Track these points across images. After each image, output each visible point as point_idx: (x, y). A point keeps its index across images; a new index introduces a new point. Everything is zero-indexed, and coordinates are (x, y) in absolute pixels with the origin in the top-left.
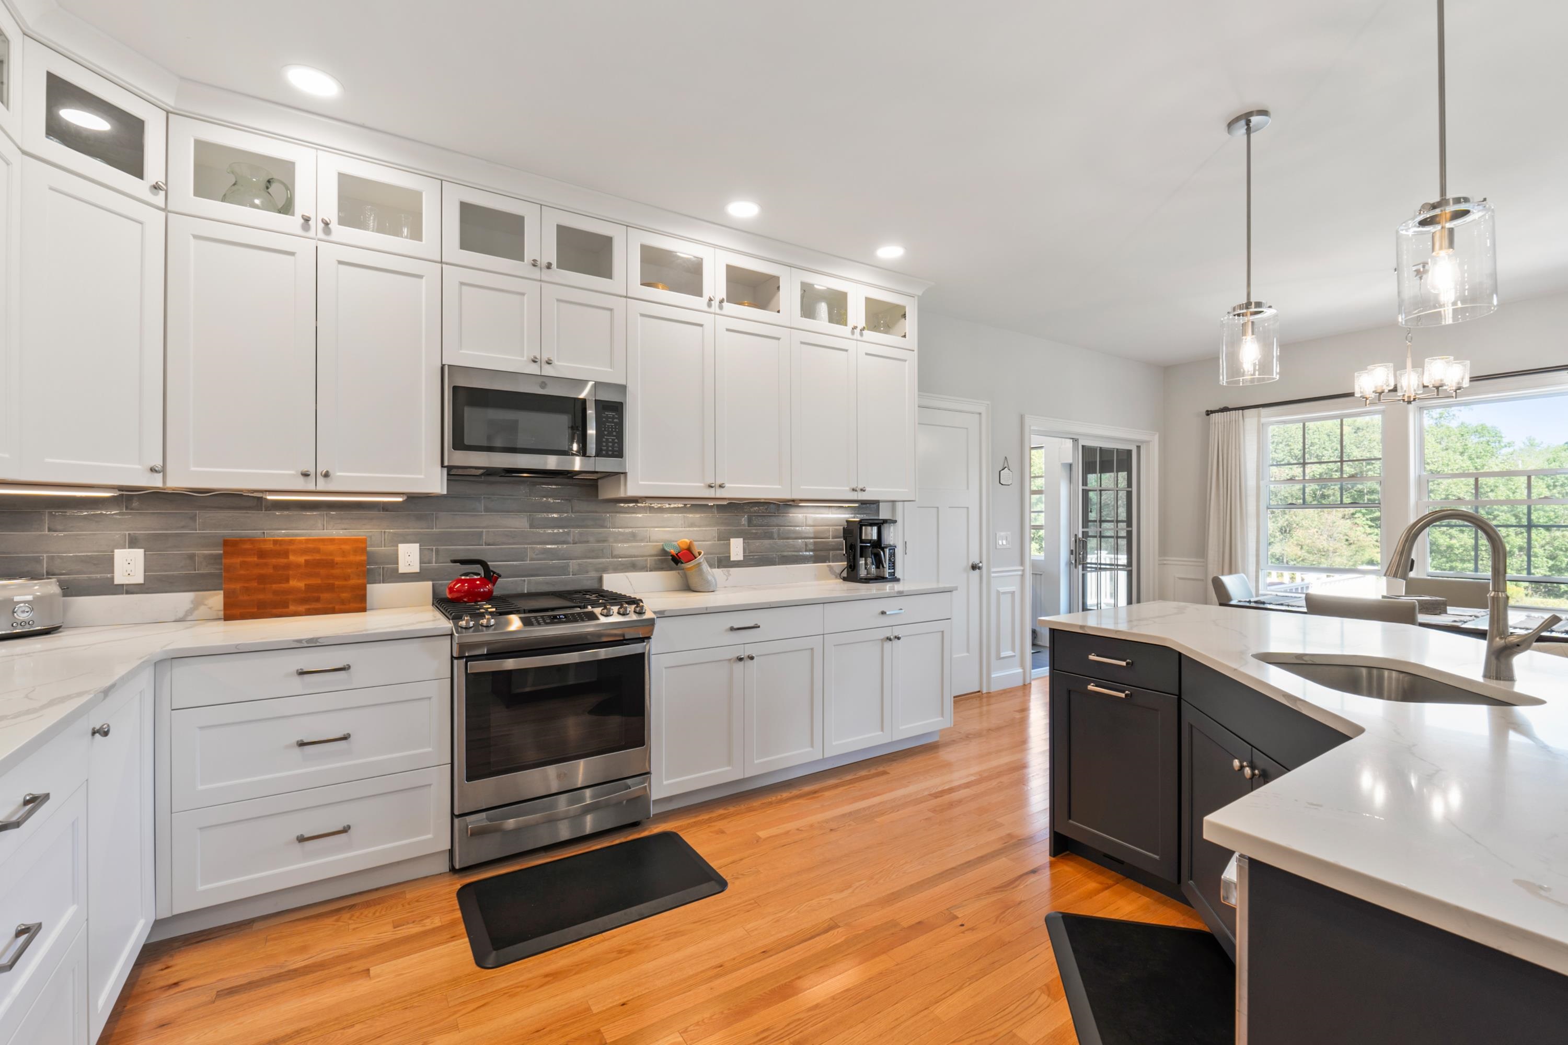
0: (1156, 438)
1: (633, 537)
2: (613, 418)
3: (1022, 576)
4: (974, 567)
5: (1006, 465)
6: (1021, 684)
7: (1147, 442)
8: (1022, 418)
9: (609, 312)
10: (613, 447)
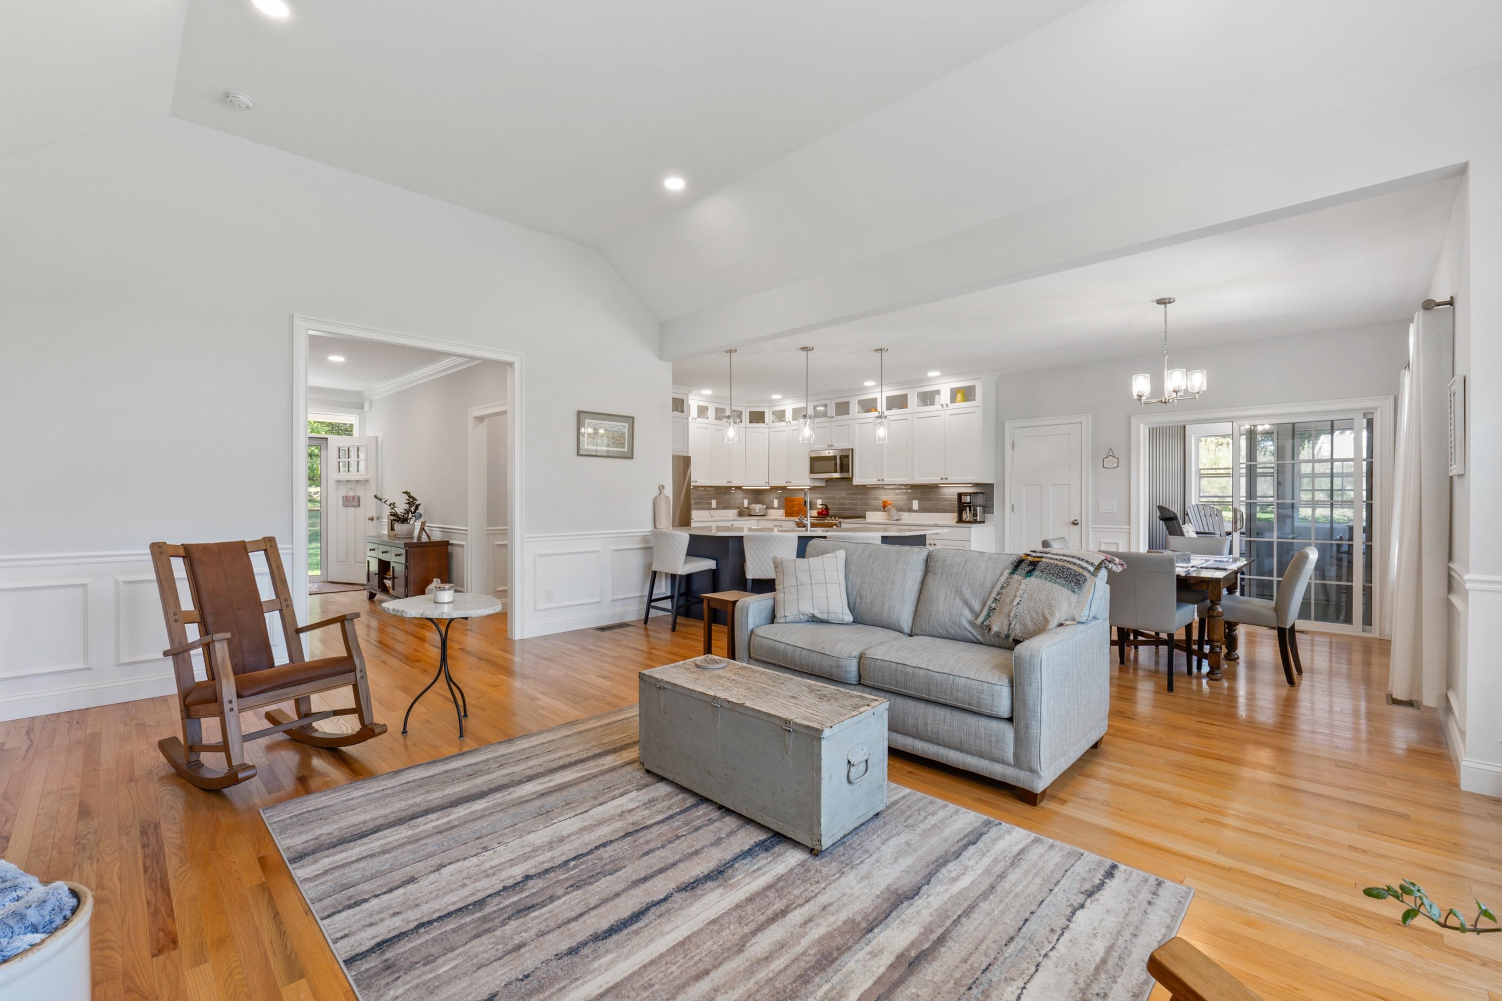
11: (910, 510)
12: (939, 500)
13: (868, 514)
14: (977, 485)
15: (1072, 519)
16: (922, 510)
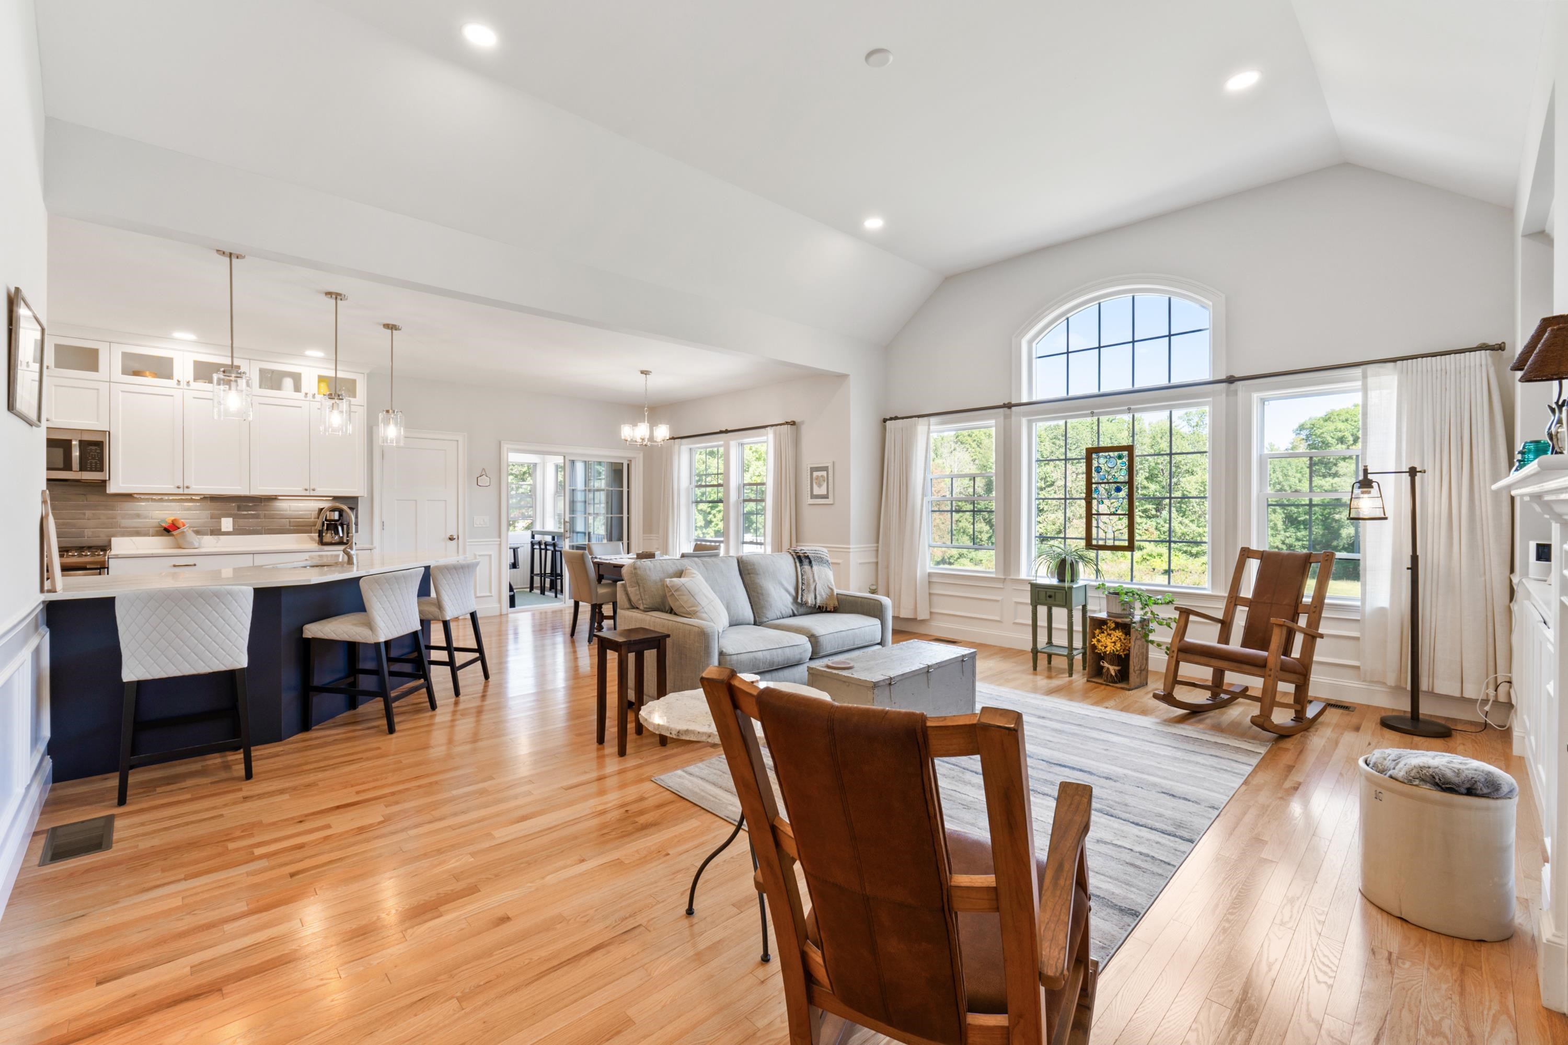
0: (641, 455)
1: (138, 516)
2: (96, 449)
3: (500, 545)
4: (451, 539)
5: (483, 473)
6: (498, 613)
7: (635, 458)
8: (500, 442)
9: (96, 391)
10: (96, 466)
11: (216, 532)
12: (272, 517)
13: (114, 541)
14: (336, 498)
15: (448, 536)
16: (238, 531)
